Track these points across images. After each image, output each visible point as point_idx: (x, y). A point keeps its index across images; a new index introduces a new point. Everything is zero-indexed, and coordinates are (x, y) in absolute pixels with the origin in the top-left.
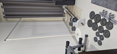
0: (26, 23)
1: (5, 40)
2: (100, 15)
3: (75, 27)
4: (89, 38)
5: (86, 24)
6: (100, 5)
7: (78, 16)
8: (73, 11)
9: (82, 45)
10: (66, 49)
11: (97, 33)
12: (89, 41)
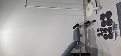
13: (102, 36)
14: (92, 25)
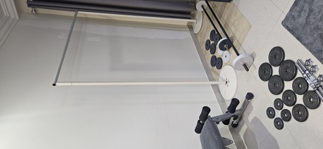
0: (90, 28)
1: (54, 85)
2: (296, 68)
3: (221, 59)
4: (253, 102)
5: (255, 67)
6: (305, 45)
7: (237, 37)
8: (225, 16)
9: (235, 113)
10: (199, 121)
11: (277, 101)
12: (254, 109)
13: (288, 119)
14: (249, 114)
